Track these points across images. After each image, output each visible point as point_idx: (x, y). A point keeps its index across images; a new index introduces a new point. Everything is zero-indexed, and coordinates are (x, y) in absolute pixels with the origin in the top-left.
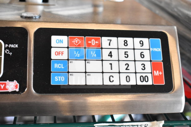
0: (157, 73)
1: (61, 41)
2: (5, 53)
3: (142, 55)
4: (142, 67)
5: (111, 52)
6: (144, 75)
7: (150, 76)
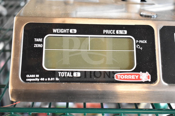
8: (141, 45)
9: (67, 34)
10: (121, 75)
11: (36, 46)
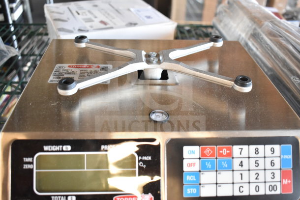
0: (286, 182)
1: (193, 152)
2: (139, 167)
3: (272, 164)
4: (271, 176)
5: (242, 162)
6: (273, 184)
7: (278, 185)
8: (144, 162)
9: (60, 151)
10: (120, 197)
11: (26, 167)
